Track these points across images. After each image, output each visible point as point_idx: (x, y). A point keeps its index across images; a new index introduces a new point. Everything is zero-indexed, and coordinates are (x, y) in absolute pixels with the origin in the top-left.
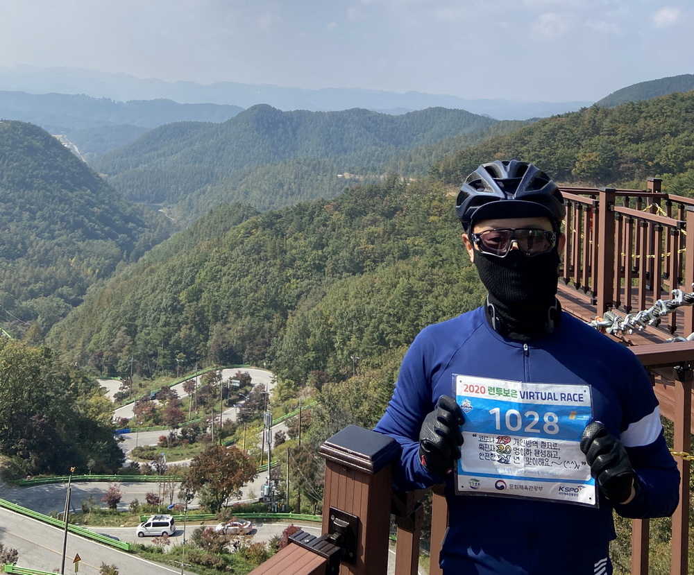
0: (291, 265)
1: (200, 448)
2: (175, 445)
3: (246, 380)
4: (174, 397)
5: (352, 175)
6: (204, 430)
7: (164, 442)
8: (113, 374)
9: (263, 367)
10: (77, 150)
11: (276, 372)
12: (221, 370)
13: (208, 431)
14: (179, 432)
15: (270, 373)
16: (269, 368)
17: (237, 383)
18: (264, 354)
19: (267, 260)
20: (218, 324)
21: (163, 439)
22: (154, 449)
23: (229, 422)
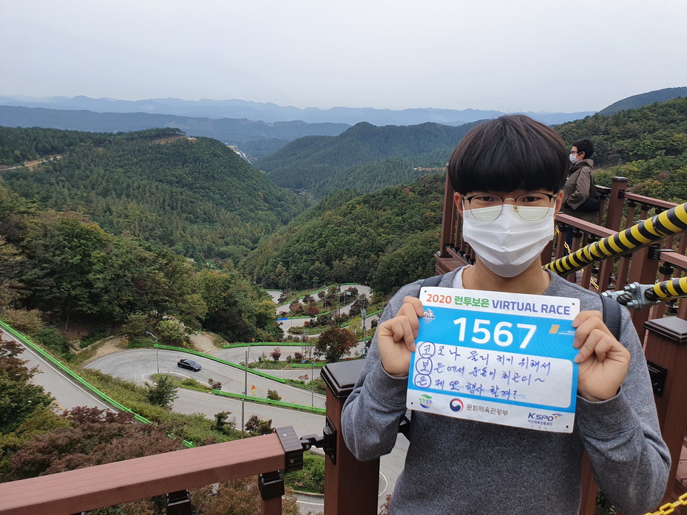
0: (381, 226)
1: (328, 328)
2: (314, 327)
3: (355, 292)
4: (312, 301)
5: (424, 169)
6: (330, 318)
7: (308, 325)
8: (276, 287)
9: (365, 285)
10: (244, 155)
11: (372, 287)
12: (340, 286)
13: (333, 318)
14: (316, 319)
15: (369, 288)
16: (368, 285)
17: (349, 293)
18: (365, 277)
19: (366, 223)
20: (337, 261)
21: (306, 323)
22: (301, 328)
23: (344, 315)
